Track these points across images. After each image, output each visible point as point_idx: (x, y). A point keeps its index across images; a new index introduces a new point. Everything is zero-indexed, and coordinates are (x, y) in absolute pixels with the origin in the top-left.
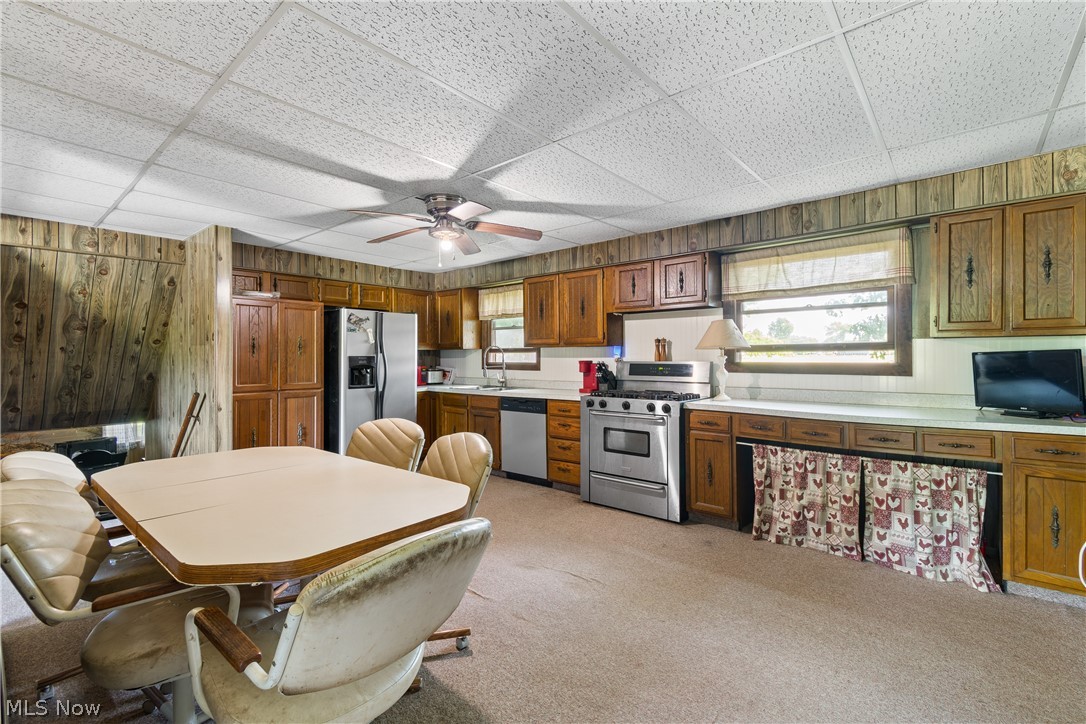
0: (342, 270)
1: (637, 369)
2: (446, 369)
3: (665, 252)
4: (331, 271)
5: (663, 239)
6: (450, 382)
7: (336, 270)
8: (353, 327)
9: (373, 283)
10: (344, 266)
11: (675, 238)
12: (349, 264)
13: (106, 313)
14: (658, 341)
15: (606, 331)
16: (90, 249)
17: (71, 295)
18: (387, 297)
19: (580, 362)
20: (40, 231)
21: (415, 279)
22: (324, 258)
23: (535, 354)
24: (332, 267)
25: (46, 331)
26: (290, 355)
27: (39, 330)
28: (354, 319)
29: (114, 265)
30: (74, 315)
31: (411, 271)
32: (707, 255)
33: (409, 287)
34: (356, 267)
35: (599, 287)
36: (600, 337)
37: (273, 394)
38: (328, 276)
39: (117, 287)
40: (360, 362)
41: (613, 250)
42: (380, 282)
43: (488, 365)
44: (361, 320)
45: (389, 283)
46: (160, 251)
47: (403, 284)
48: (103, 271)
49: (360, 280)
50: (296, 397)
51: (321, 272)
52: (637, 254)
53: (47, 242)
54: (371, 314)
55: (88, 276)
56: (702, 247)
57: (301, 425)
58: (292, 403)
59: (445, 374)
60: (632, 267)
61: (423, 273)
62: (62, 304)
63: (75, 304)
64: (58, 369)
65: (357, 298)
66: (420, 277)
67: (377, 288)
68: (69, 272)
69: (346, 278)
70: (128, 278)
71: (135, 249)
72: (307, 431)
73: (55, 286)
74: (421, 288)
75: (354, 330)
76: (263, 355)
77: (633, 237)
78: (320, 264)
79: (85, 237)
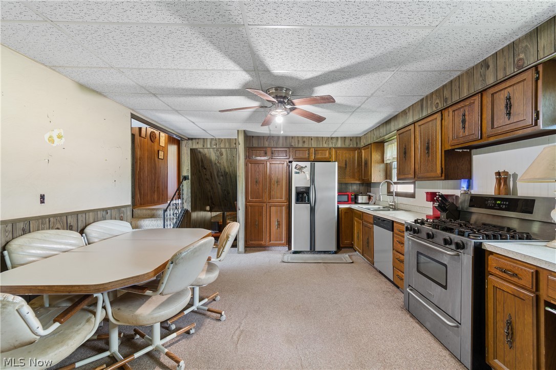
0: (304, 142)
1: (479, 201)
2: (371, 194)
3: (491, 80)
4: (298, 143)
5: (488, 67)
6: (373, 202)
7: (301, 142)
8: (298, 171)
9: (321, 146)
10: (305, 140)
11: (501, 62)
12: (308, 139)
13: (227, 170)
14: (498, 174)
15: (443, 167)
16: (215, 147)
17: (216, 164)
18: (330, 153)
19: (427, 193)
20: (201, 142)
21: (347, 142)
22: (295, 137)
23: (412, 186)
24: (298, 141)
25: (213, 177)
26: (272, 186)
27: (211, 177)
28: (298, 167)
29: (223, 150)
30: (218, 171)
31: (345, 137)
32: (540, 69)
33: (343, 146)
34: (312, 139)
35: (438, 128)
36: (439, 171)
37: (265, 204)
38: (297, 146)
39: (227, 160)
40: (302, 190)
41: (447, 93)
42: (325, 146)
43: (390, 193)
44: (302, 167)
45: (330, 146)
46: (235, 144)
47: (339, 145)
48: (222, 154)
49: (313, 146)
50: (275, 206)
51: (293, 144)
52: (465, 90)
53: (203, 146)
54: (308, 164)
55: (218, 156)
56: (531, 61)
57: (278, 220)
58: (273, 209)
59: (370, 198)
60: (462, 104)
61: (353, 137)
62: (214, 167)
63: (218, 167)
64: (220, 191)
65: (312, 156)
66: (351, 140)
67: (324, 149)
68: (213, 156)
69: (306, 145)
70: (229, 157)
71: (228, 144)
72: (280, 223)
73: (210, 161)
74: (351, 146)
75: (298, 173)
76: (261, 186)
77: (462, 75)
78: (293, 140)
79: (213, 142)
